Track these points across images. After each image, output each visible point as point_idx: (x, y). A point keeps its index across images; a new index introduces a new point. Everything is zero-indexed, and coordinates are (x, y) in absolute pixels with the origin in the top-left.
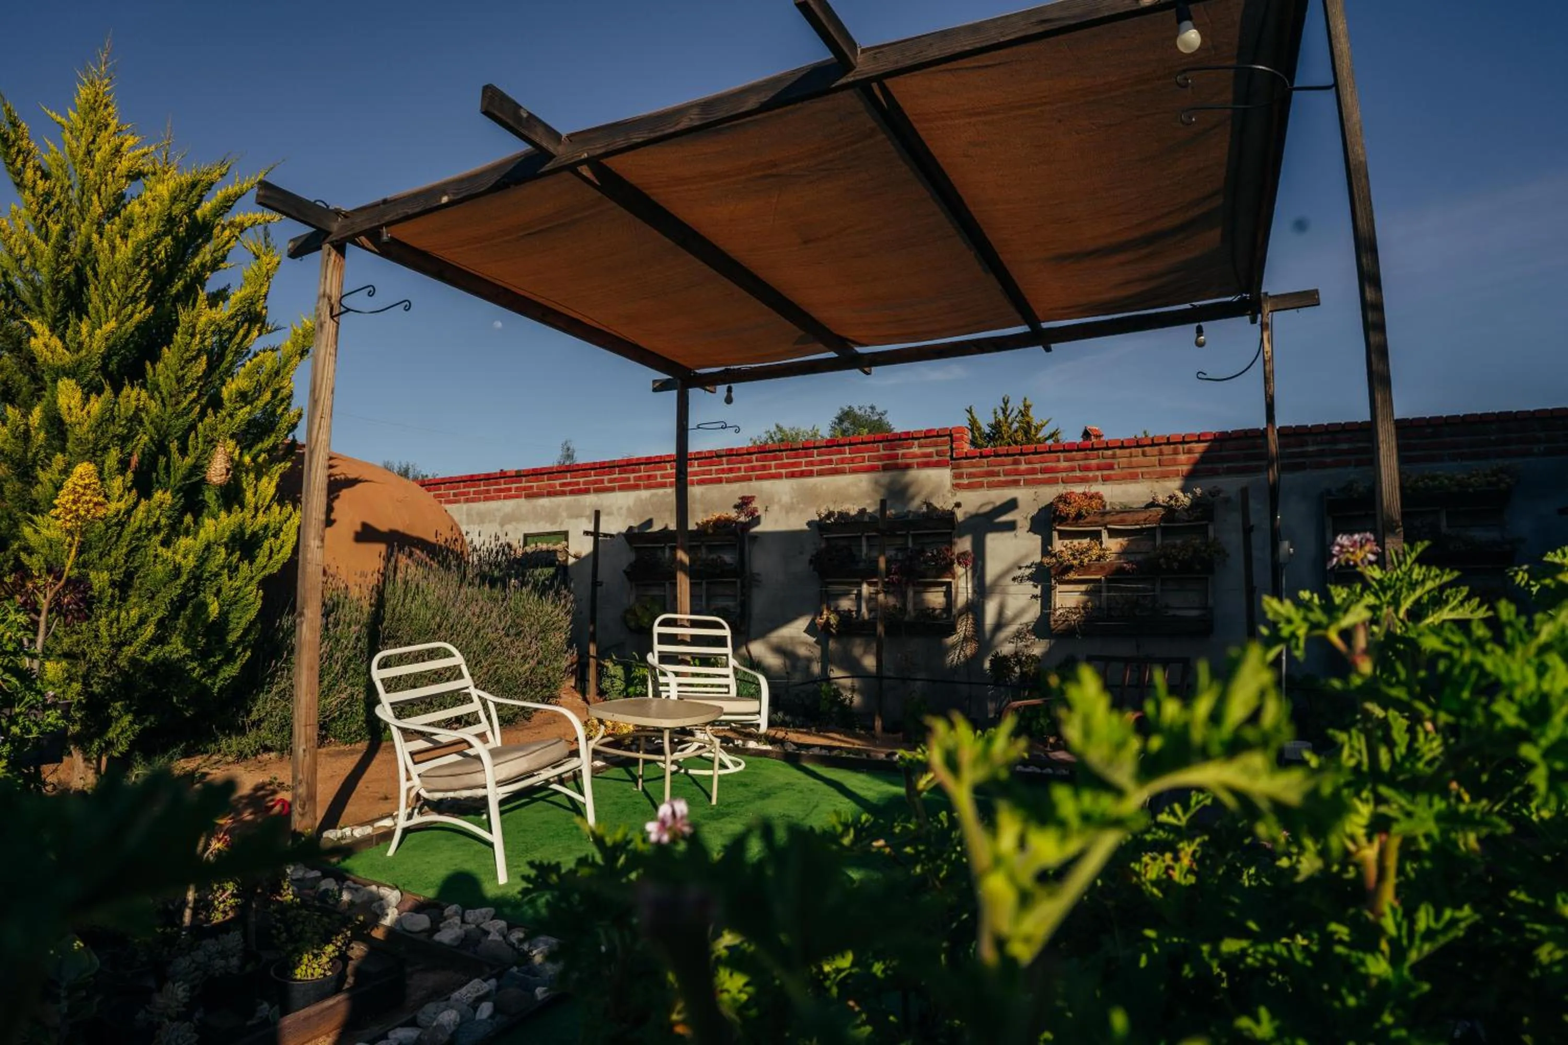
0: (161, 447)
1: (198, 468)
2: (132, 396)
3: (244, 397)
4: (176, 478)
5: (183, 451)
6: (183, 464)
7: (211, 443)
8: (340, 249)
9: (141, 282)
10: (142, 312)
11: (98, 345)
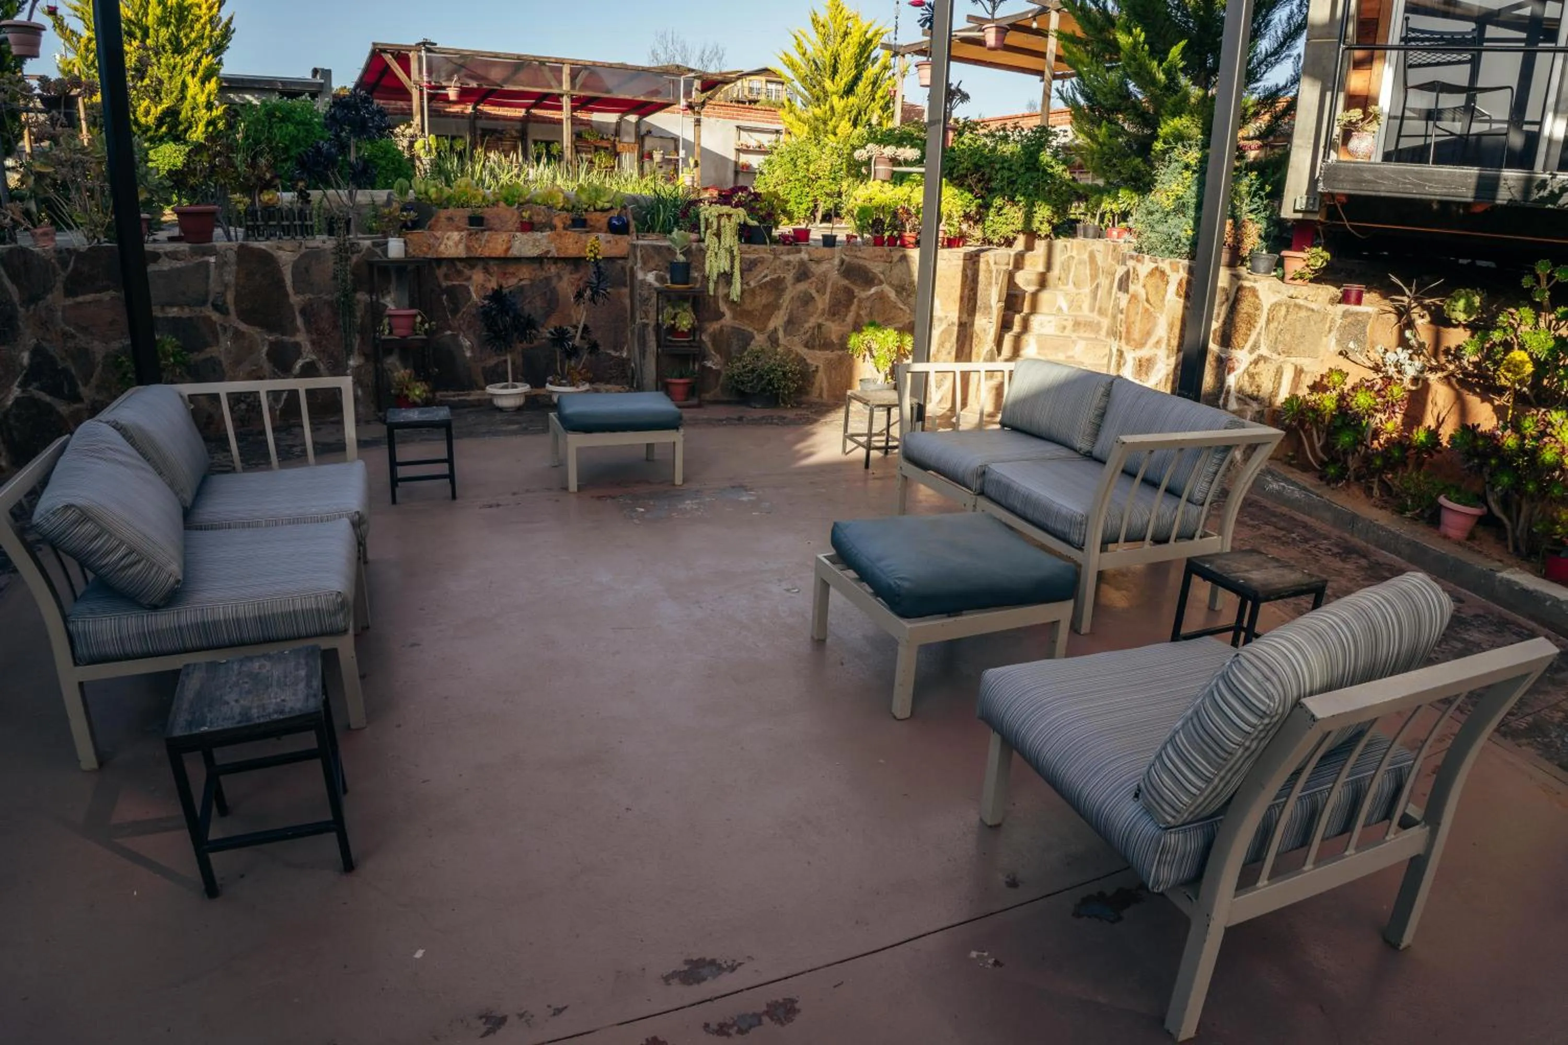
0: (859, 113)
1: (869, 120)
2: (852, 100)
3: (882, 98)
4: (864, 121)
5: (865, 114)
6: (865, 118)
7: (873, 111)
8: (903, 56)
9: (853, 64)
10: (854, 72)
11: (842, 84)
